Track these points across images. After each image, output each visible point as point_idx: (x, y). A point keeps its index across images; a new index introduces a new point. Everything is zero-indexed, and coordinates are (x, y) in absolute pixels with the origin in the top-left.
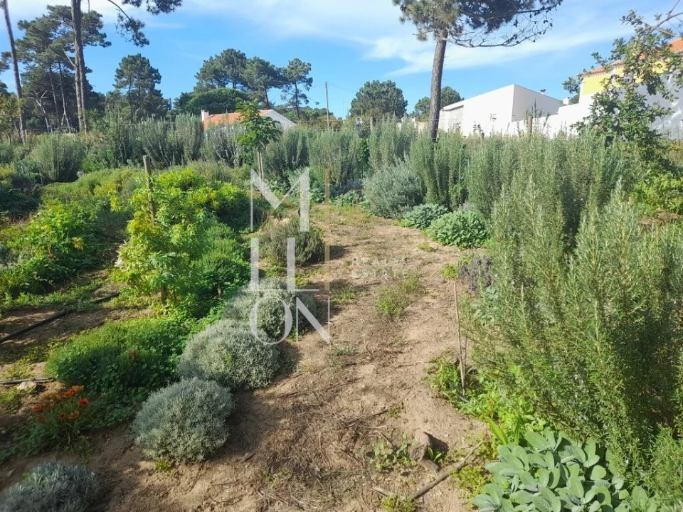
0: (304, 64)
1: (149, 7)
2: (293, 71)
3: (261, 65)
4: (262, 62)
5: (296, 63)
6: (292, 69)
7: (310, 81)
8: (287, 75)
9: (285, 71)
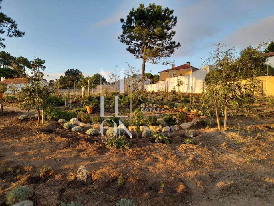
7: (44, 67)
9: (33, 62)
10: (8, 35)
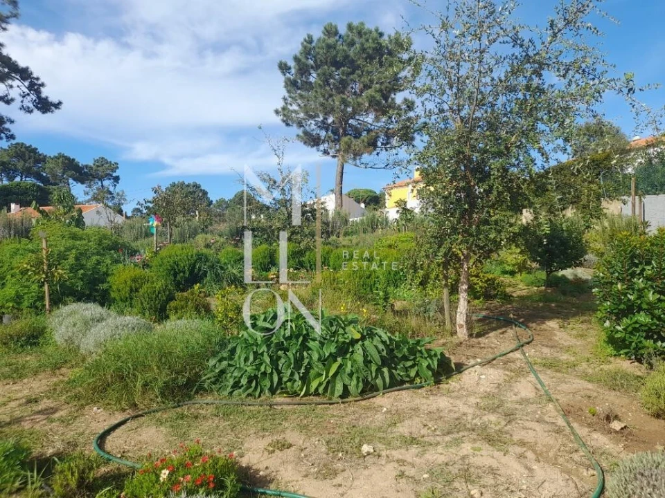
0: (110, 162)
1: (23, 106)
2: (100, 169)
3: (67, 161)
4: (67, 158)
5: (102, 162)
6: (98, 166)
7: (117, 179)
8: (93, 172)
9: (91, 168)
10: (22, 108)
